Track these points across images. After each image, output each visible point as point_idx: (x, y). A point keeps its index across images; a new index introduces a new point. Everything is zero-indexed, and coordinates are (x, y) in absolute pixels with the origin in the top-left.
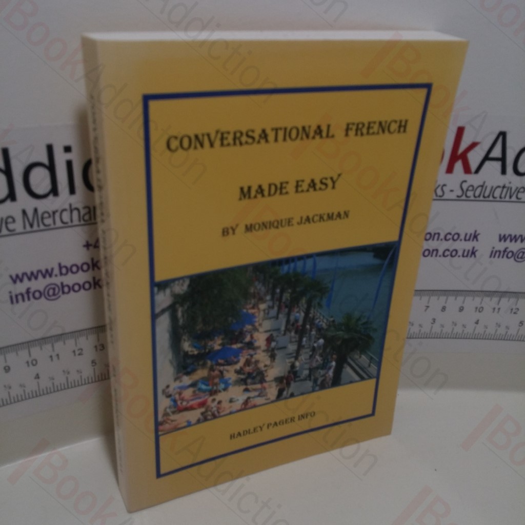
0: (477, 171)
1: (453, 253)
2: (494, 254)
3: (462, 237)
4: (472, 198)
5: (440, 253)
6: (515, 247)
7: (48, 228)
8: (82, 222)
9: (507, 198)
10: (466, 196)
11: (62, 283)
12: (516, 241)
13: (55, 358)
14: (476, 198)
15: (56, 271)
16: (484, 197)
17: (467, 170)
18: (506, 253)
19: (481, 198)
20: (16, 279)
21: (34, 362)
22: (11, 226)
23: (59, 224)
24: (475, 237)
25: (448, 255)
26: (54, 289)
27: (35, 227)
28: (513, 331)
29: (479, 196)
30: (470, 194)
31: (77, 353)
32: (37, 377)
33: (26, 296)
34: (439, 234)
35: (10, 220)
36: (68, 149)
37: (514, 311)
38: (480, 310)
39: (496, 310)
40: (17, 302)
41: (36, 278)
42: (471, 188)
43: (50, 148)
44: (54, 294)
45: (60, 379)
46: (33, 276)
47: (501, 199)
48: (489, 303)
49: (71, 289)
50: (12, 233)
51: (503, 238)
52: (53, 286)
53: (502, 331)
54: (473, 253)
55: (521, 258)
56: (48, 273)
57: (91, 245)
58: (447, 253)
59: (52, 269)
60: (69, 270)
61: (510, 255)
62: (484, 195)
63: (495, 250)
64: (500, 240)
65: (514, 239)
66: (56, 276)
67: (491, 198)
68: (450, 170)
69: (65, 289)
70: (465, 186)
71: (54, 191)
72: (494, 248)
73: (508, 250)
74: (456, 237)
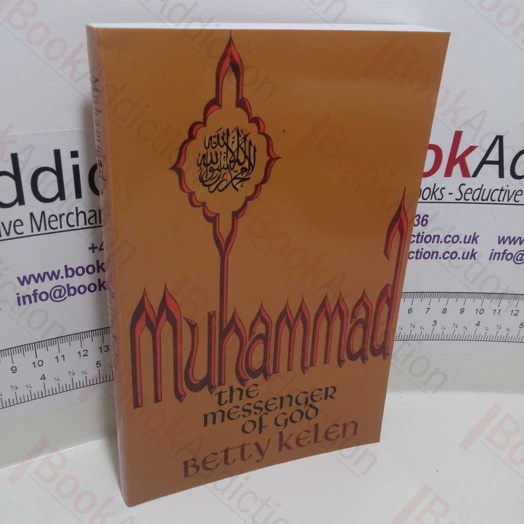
0: (475, 175)
1: (453, 255)
2: (494, 256)
3: (462, 239)
4: (471, 201)
5: (440, 255)
6: (514, 249)
7: (55, 231)
8: (88, 225)
9: (506, 201)
10: (465, 199)
11: (68, 285)
12: (514, 244)
13: (60, 359)
14: (475, 201)
15: (63, 273)
16: (482, 200)
17: (465, 173)
18: (505, 255)
19: (480, 201)
20: (24, 281)
21: (40, 363)
22: (19, 229)
23: (65, 227)
24: (475, 239)
25: (448, 257)
26: (60, 291)
27: (43, 230)
28: (514, 333)
29: (478, 199)
30: (469, 196)
31: (82, 354)
32: (43, 378)
33: (33, 298)
34: (439, 236)
35: (18, 223)
36: (74, 154)
37: (514, 313)
38: (481, 312)
39: (497, 312)
40: (25, 303)
41: (43, 280)
42: (469, 191)
43: (57, 153)
44: (60, 296)
45: (66, 381)
46: (40, 278)
47: (499, 202)
48: (489, 305)
49: (77, 290)
50: (20, 235)
51: (502, 240)
52: (59, 288)
53: (502, 332)
54: (473, 255)
55: (520, 260)
56: (55, 275)
57: (97, 247)
58: (447, 255)
59: (59, 271)
60: (75, 272)
61: (509, 257)
62: (482, 198)
63: (494, 252)
64: (499, 243)
65: (513, 241)
66: (62, 277)
67: (489, 201)
68: (448, 173)
69: (71, 291)
70: (463, 189)
71: (61, 195)
72: (493, 250)
73: (507, 252)
74: (455, 239)
